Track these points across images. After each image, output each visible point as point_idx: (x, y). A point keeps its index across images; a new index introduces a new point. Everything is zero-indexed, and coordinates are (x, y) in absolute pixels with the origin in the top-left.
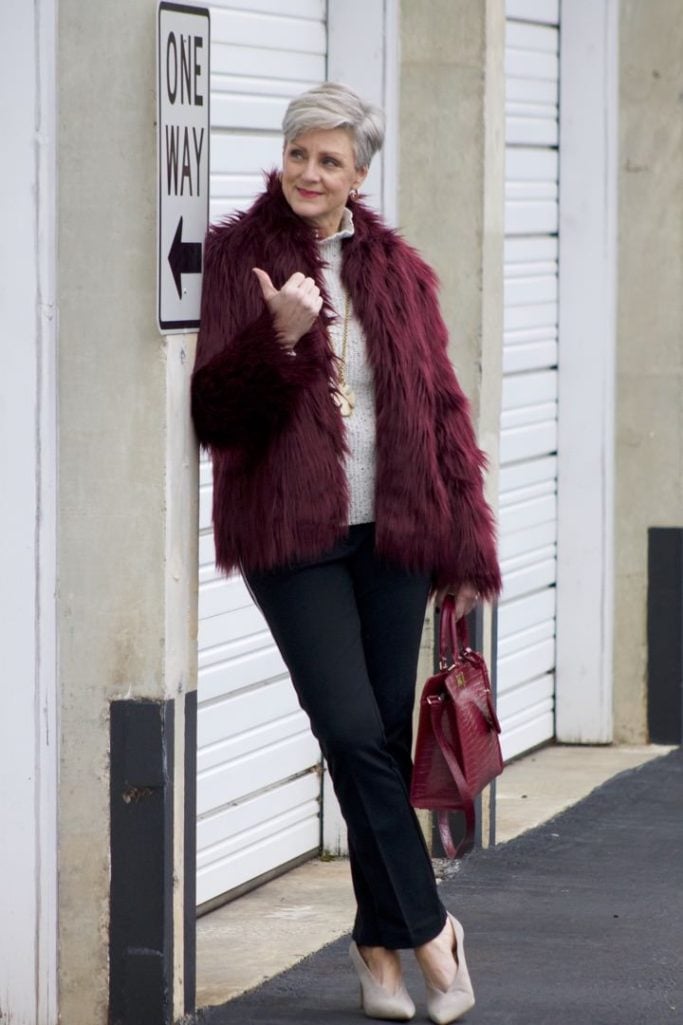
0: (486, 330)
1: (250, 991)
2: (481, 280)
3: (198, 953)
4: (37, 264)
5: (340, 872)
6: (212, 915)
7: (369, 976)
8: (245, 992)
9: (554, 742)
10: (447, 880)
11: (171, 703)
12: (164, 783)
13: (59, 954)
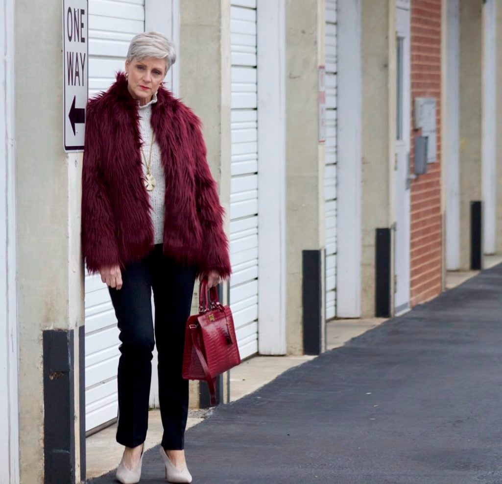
0: (223, 153)
1: (112, 471)
2: (220, 129)
3: (87, 454)
4: (6, 120)
5: (155, 416)
6: (93, 436)
7: (169, 463)
8: (110, 471)
9: (258, 354)
10: (207, 419)
11: (72, 331)
12: (69, 370)
13: (20, 453)
